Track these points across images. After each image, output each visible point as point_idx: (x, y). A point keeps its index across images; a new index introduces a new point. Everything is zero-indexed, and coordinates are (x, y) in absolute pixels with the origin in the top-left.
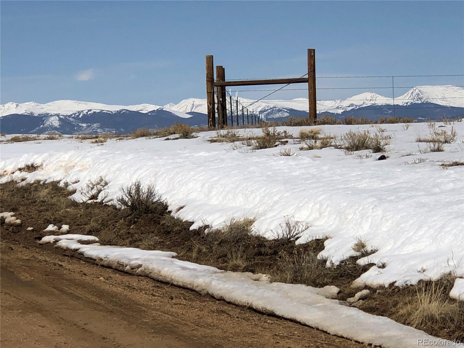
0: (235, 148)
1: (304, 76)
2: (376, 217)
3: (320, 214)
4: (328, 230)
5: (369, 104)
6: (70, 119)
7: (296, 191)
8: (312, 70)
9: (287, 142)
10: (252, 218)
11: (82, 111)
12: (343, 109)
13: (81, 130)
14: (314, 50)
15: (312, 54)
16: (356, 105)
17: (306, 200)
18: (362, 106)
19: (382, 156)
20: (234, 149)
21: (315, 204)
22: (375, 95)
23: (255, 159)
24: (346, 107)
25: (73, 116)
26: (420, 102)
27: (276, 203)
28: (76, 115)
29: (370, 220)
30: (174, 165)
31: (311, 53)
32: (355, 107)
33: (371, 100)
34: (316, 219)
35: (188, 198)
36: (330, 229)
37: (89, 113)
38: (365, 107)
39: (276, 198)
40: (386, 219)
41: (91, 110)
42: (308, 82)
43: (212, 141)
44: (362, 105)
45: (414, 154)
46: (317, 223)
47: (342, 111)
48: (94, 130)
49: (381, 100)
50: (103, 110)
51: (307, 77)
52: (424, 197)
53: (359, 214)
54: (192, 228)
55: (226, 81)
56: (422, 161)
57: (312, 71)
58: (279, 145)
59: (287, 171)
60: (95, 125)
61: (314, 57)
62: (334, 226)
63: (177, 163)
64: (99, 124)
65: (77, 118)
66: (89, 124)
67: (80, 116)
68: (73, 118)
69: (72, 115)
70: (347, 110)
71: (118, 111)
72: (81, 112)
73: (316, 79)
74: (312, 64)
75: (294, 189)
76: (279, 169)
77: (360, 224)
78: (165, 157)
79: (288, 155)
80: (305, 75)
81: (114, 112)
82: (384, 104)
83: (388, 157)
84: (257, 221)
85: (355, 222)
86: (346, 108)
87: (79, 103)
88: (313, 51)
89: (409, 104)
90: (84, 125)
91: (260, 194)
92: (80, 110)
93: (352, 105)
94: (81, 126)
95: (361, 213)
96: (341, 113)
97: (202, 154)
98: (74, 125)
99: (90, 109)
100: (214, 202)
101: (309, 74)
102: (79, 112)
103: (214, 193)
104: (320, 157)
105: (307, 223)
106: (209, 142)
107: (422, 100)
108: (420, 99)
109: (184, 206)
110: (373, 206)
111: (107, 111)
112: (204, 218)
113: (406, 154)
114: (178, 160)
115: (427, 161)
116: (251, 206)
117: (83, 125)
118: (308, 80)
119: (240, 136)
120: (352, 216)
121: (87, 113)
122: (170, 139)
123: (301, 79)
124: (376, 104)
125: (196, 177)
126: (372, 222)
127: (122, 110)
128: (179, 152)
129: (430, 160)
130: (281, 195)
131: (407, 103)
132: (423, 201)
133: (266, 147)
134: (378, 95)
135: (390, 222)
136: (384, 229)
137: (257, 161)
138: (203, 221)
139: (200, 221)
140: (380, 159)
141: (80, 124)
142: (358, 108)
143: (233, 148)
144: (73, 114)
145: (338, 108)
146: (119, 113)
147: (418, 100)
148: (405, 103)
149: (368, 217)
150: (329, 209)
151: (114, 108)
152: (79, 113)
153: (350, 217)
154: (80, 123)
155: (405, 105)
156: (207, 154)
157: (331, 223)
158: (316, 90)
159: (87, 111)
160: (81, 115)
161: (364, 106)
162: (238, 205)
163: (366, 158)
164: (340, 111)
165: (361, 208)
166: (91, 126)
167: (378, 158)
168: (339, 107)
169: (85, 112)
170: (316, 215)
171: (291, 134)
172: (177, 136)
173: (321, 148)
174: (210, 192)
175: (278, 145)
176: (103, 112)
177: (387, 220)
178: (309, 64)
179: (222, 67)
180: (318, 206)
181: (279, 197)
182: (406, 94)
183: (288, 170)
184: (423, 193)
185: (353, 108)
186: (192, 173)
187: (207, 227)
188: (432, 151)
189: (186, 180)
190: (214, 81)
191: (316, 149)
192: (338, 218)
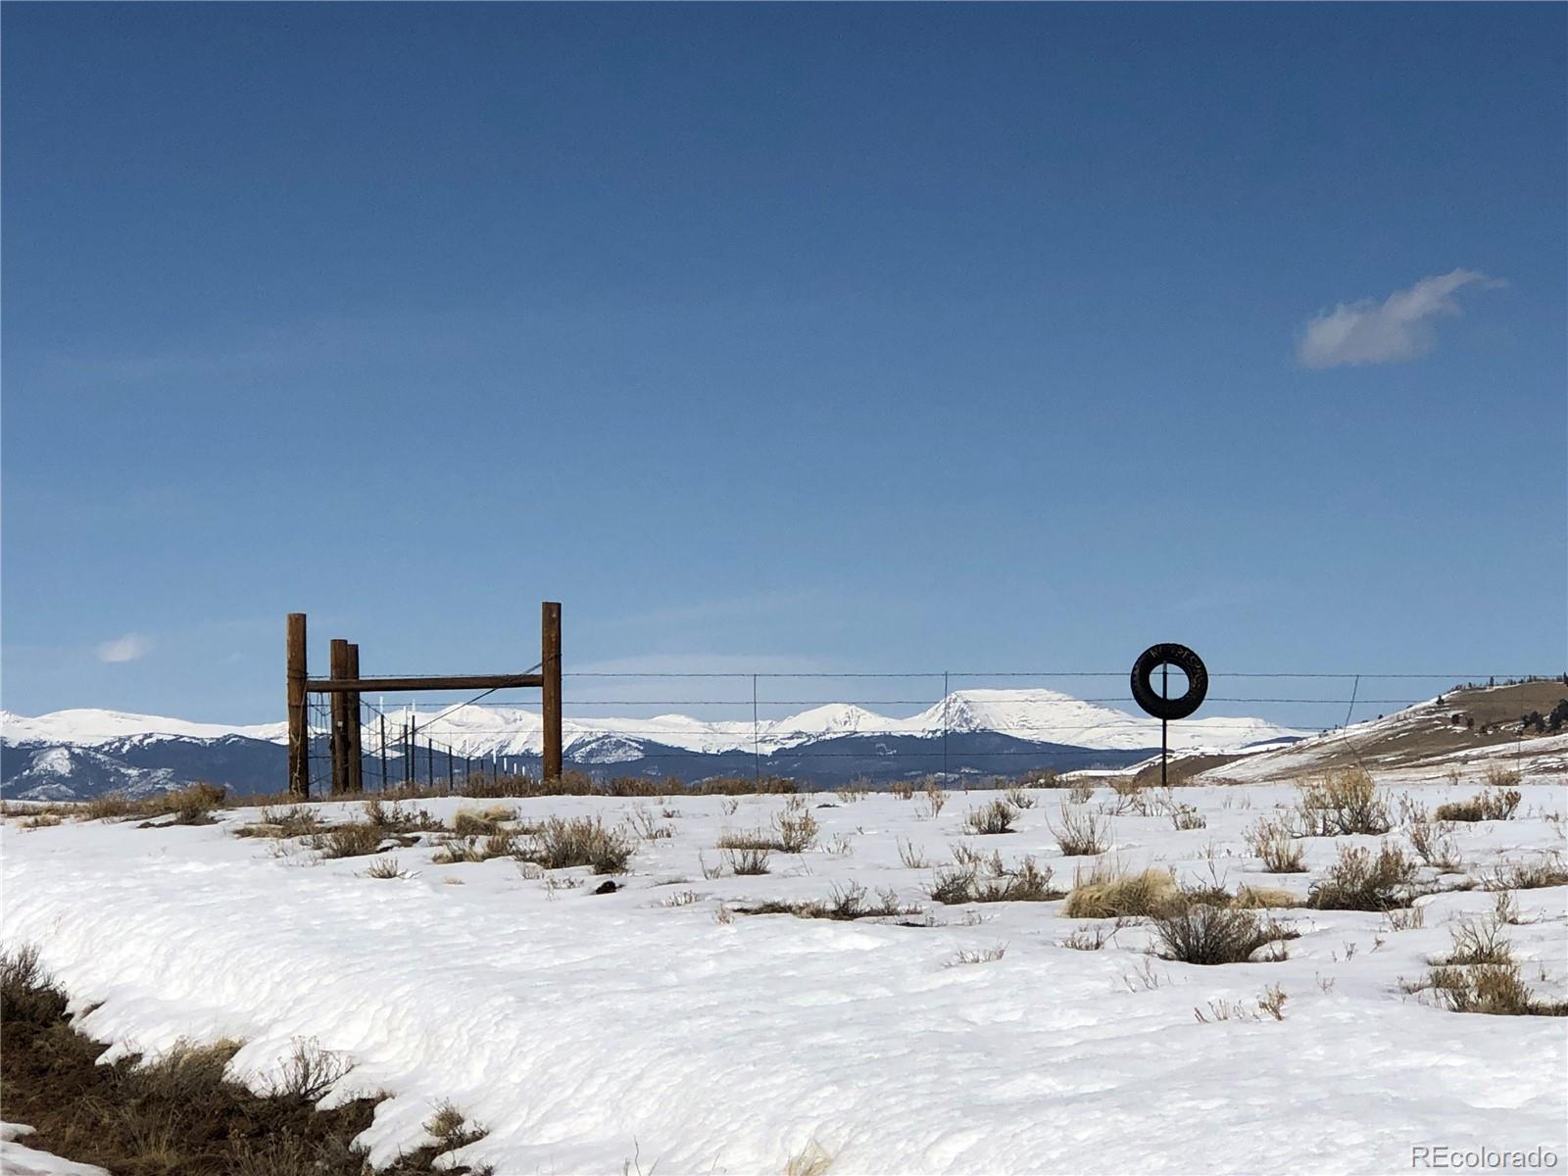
0: (281, 853)
1: (533, 670)
2: (502, 1046)
3: (390, 1032)
4: (399, 1074)
5: (841, 731)
6: (99, 756)
7: (351, 970)
8: (552, 655)
9: (417, 839)
10: (235, 1040)
11: (129, 737)
12: (776, 744)
13: (126, 783)
14: (559, 605)
15: (554, 616)
16: (808, 736)
17: (367, 995)
18: (823, 738)
19: (605, 884)
20: (278, 857)
21: (385, 1006)
22: (857, 711)
23: (305, 885)
24: (785, 739)
25: (106, 748)
26: (965, 730)
27: (298, 1001)
28: (113, 747)
29: (487, 1053)
30: (109, 896)
31: (551, 613)
32: (806, 739)
33: (846, 723)
34: (379, 1047)
35: (116, 983)
36: (402, 1074)
37: (146, 742)
38: (832, 740)
39: (303, 989)
40: (521, 1052)
41: (150, 736)
42: (542, 685)
43: (245, 833)
44: (824, 734)
45: (689, 879)
46: (379, 1057)
47: (775, 748)
48: (158, 786)
49: (871, 724)
50: (182, 737)
51: (539, 672)
52: (626, 997)
53: (466, 1037)
54: (100, 1061)
55: (360, 678)
56: (693, 899)
57: (551, 659)
58: (395, 848)
59: (360, 918)
60: (161, 773)
61: (557, 623)
62: (412, 1066)
63: (121, 889)
64: (170, 770)
65: (115, 753)
66: (145, 770)
67: (124, 750)
68: (105, 753)
69: (102, 746)
70: (787, 746)
71: (218, 739)
72: (125, 740)
73: (563, 677)
74: (554, 640)
75: (349, 966)
76: (342, 913)
77: (464, 1064)
78: (99, 874)
79: (390, 876)
80: (537, 667)
81: (208, 742)
82: (878, 734)
83: (621, 886)
84: (246, 1047)
85: (455, 1056)
86: (784, 742)
87: (122, 718)
88: (555, 608)
89: (939, 734)
90: (133, 772)
91: (273, 975)
92: (124, 734)
93: (798, 734)
94: (125, 775)
95: (472, 1033)
96: (770, 754)
97: (192, 867)
98: (108, 774)
99: (148, 732)
100: (173, 993)
101: (544, 664)
102: (120, 739)
103: (174, 970)
104: (460, 883)
105: (350, 1057)
106: (237, 835)
107: (973, 726)
108: (968, 721)
109: (103, 1003)
110: (500, 1017)
111: (190, 738)
112: (130, 1038)
113: (666, 880)
114: (126, 883)
115: (709, 898)
116: (250, 1006)
117: (130, 771)
118: (543, 680)
119: (326, 820)
120: (452, 1040)
121: (141, 741)
122: (153, 825)
123: (525, 676)
124: (856, 733)
125: (144, 929)
126: (491, 1059)
127: (228, 737)
128: (145, 859)
129: (713, 896)
130: (315, 981)
131: (935, 732)
132: (622, 1007)
133: (355, 854)
134: (863, 711)
135: (531, 1059)
136: (515, 1078)
137: (306, 889)
138: (128, 1043)
139: (121, 1044)
140: (600, 891)
141: (123, 770)
142: (813, 741)
143: (275, 854)
144: (106, 744)
145: (765, 742)
146: (221, 742)
147: (961, 726)
148: (929, 732)
149: (482, 1046)
150: (409, 1021)
151: (208, 732)
152: (122, 741)
153: (447, 1044)
154: (122, 766)
155: (930, 736)
156: (204, 869)
157: (408, 1059)
158: (563, 705)
159: (141, 737)
160: (127, 747)
161: (828, 737)
162: (222, 1003)
163: (569, 887)
164: (768, 749)
165: (475, 1021)
166: (149, 774)
167: (596, 888)
168: (767, 738)
169: (136, 740)
170: (380, 1036)
171: (438, 821)
172: (172, 817)
173: (484, 858)
174: (167, 967)
175: (391, 848)
176: (182, 740)
177: (523, 1055)
178: (546, 640)
179: (346, 641)
180: (388, 1011)
181: (311, 984)
182: (931, 710)
183: (364, 914)
184: (634, 986)
185: (800, 741)
186: (139, 918)
187: (138, 1057)
188: (740, 872)
189: (121, 934)
190: (306, 678)
191: (470, 860)
192: (424, 1046)
